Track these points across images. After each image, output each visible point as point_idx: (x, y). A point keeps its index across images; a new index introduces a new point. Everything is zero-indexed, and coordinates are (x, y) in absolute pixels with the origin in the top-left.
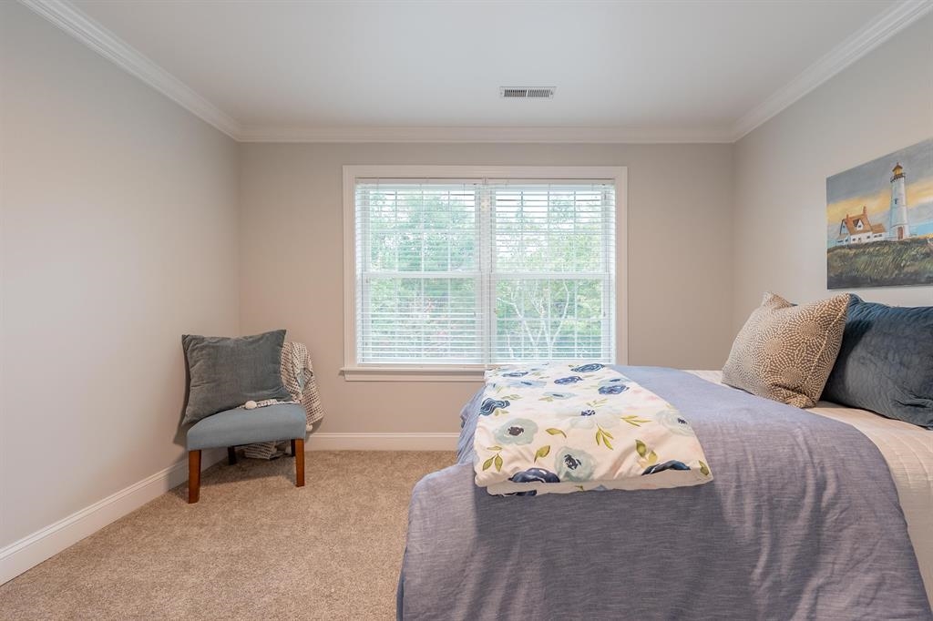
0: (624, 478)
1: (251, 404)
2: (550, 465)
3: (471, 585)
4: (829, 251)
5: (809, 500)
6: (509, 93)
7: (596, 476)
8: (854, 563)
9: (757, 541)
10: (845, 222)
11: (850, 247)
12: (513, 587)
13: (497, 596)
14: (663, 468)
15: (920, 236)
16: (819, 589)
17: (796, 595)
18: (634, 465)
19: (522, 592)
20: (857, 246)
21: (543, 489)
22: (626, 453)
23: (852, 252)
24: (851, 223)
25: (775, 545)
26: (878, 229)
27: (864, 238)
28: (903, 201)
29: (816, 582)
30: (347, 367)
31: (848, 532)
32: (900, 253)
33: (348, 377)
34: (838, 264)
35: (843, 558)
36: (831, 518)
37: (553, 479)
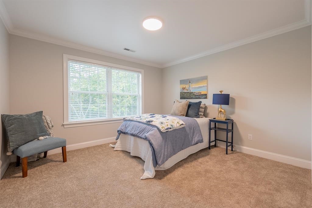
0: (178, 127)
1: (41, 138)
2: (169, 126)
3: (163, 146)
4: (180, 93)
5: (193, 127)
6: (125, 49)
7: (175, 127)
8: (197, 133)
9: (189, 133)
10: (183, 88)
11: (184, 92)
12: (168, 145)
13: (166, 147)
14: (181, 125)
15: (193, 92)
16: (194, 137)
17: (193, 139)
18: (178, 125)
19: (169, 145)
20: (185, 92)
21: (169, 130)
22: (177, 124)
23: (184, 93)
24: (184, 89)
25: (191, 133)
26: (187, 90)
27: (186, 91)
28: (191, 86)
29: (194, 136)
30: (65, 123)
31: (196, 130)
32: (190, 94)
33: (65, 127)
34: (182, 95)
35: (196, 133)
36: (194, 129)
37: (171, 128)
